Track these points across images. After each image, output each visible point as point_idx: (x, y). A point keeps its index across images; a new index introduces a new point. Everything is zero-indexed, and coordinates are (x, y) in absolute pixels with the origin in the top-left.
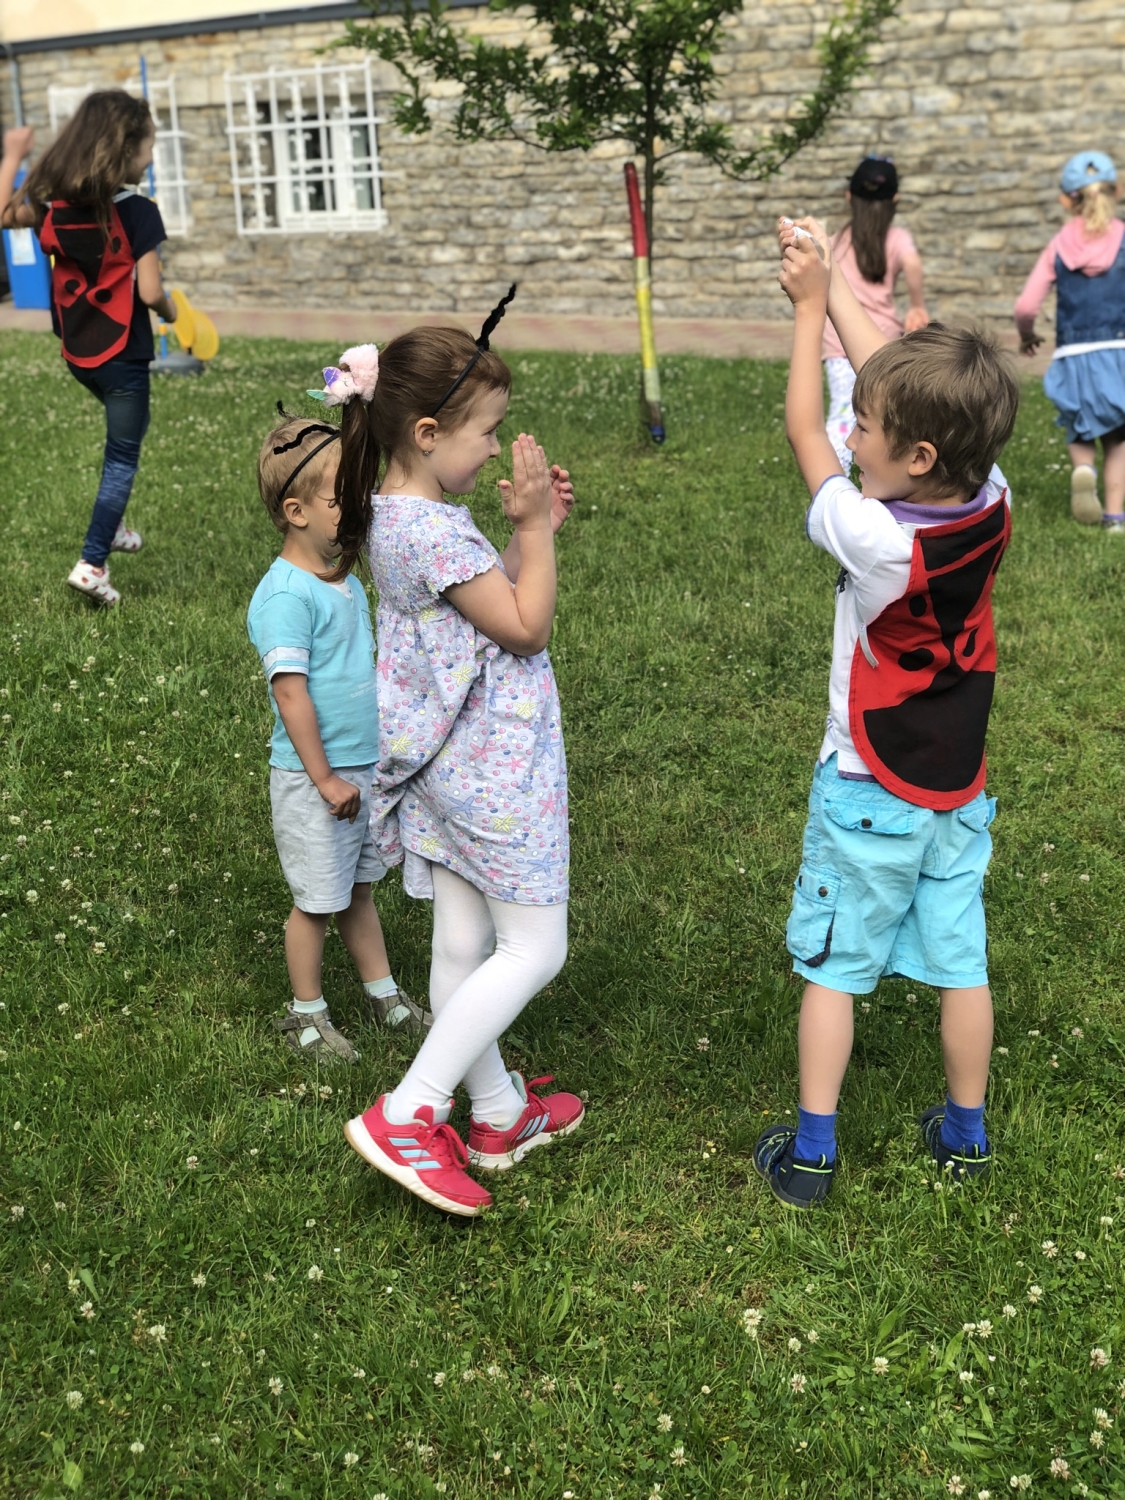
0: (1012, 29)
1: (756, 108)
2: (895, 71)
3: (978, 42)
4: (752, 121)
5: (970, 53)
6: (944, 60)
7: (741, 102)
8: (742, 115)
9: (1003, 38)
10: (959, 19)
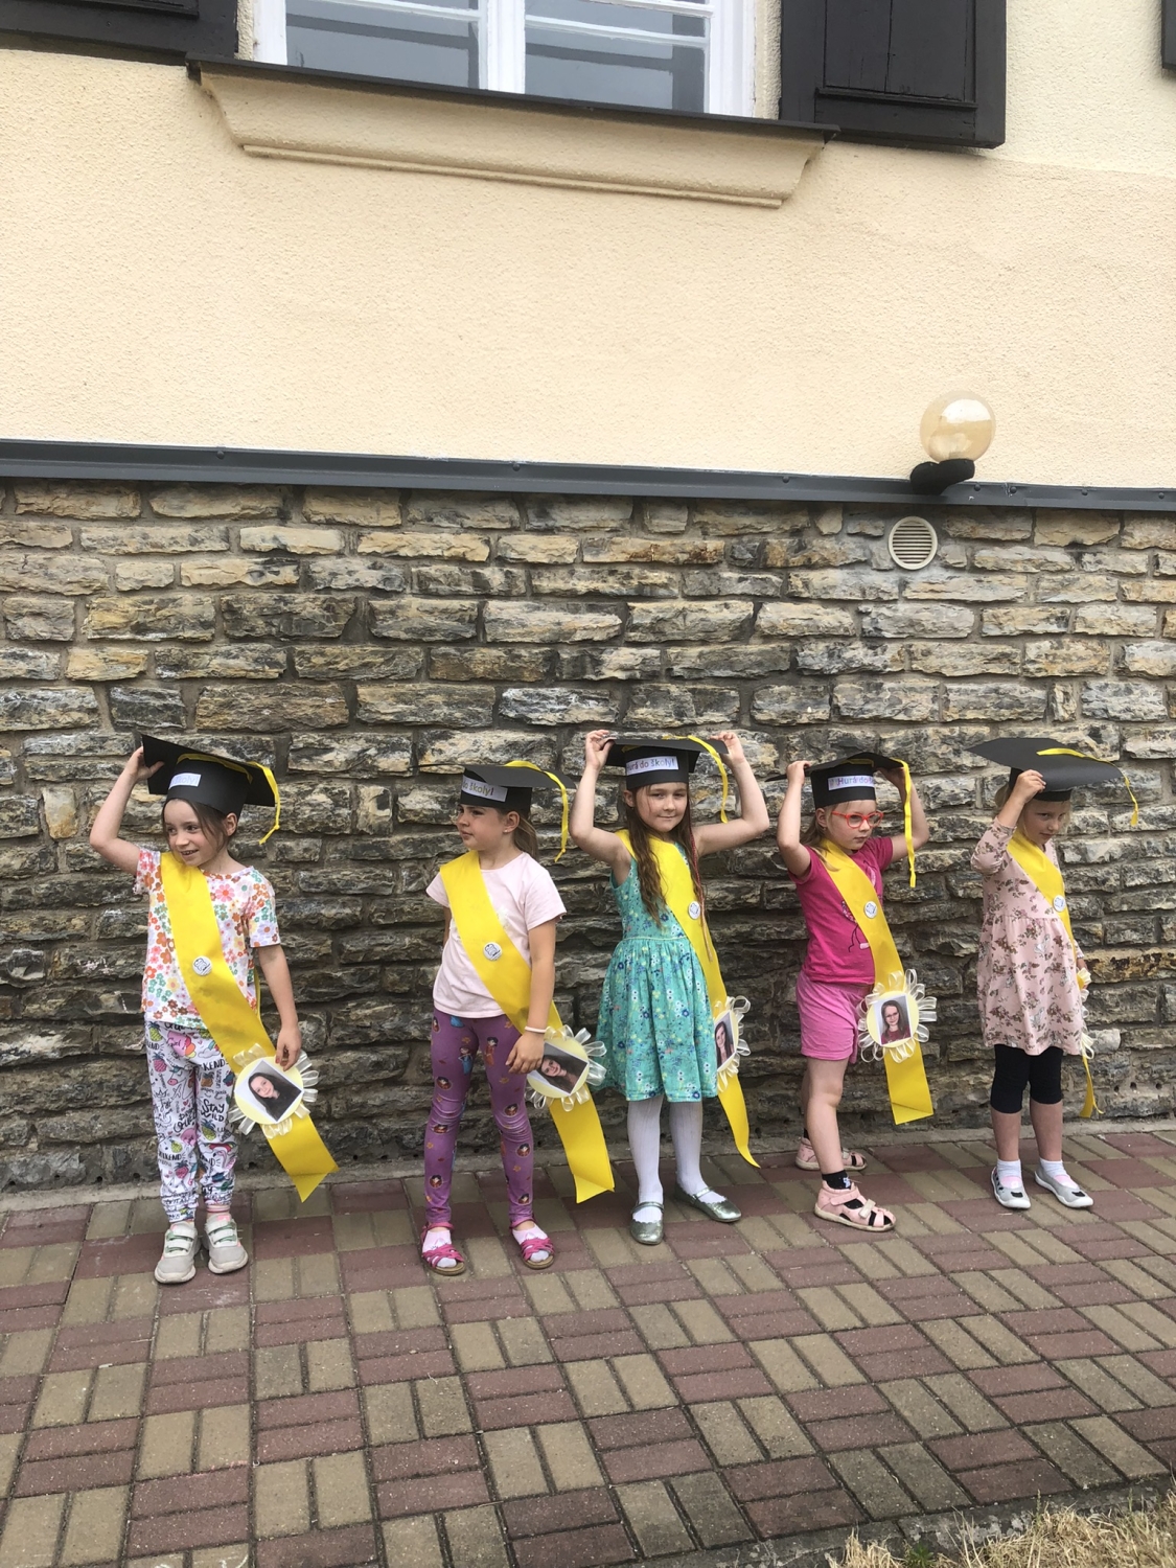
0: (874, 640)
1: (340, 754)
2: (654, 698)
3: (815, 656)
4: (328, 777)
5: (796, 672)
6: (749, 683)
7: (302, 739)
8: (306, 766)
9: (859, 653)
10: (776, 614)
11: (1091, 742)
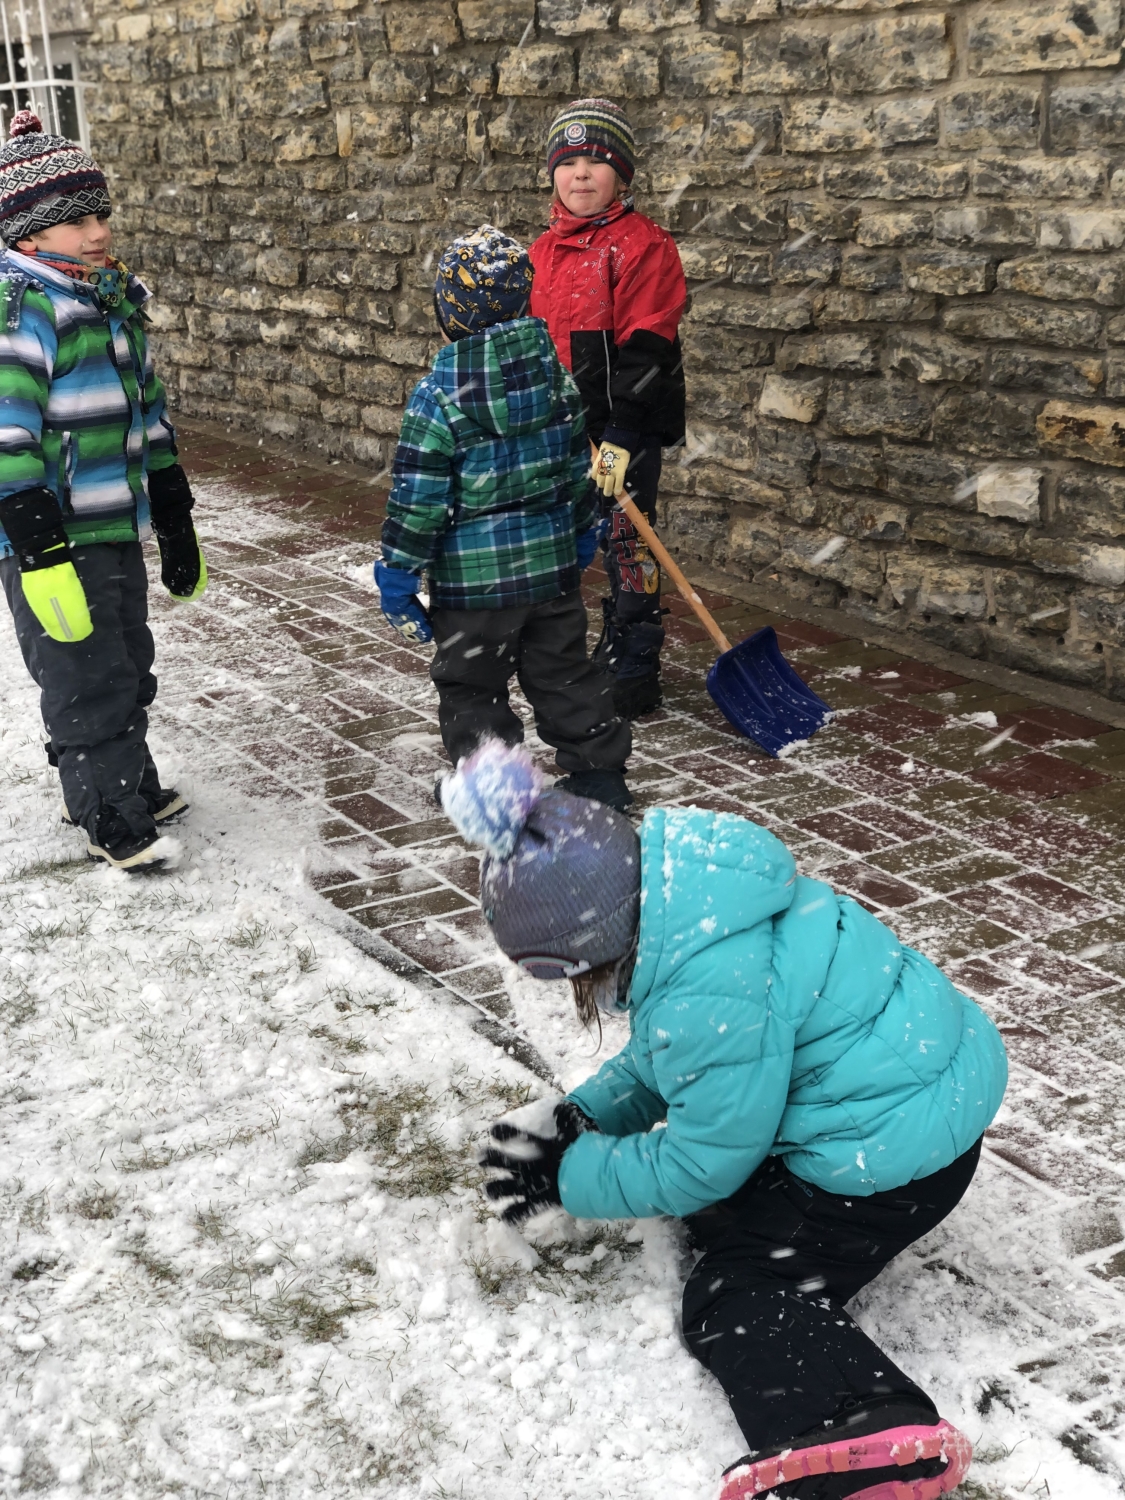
11: (1073, 32)
